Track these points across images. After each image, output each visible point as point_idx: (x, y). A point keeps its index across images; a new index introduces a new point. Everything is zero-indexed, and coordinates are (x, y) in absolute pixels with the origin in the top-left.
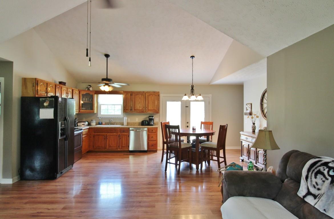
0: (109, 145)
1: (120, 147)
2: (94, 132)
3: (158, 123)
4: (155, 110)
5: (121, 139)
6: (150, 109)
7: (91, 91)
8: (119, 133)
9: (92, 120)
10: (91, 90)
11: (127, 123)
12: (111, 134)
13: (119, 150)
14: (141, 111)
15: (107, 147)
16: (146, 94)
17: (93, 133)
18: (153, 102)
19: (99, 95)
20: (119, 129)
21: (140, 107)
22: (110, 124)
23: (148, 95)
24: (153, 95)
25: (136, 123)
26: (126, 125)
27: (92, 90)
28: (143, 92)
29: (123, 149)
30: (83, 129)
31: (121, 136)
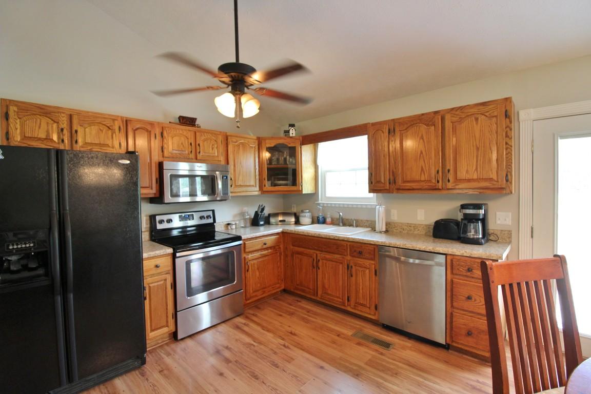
0: (323, 286)
1: (352, 303)
2: (293, 246)
3: (510, 232)
4: (491, 179)
5: (354, 278)
6: (462, 174)
7: (291, 137)
8: (349, 258)
10: (291, 135)
11: (388, 224)
12: (328, 256)
13: (349, 309)
14: (425, 185)
15: (320, 292)
16: (448, 117)
17: (292, 247)
18: (478, 149)
19: (319, 143)
20: (349, 244)
21: (422, 169)
22: (341, 224)
23: (454, 119)
24: (477, 119)
25: (415, 227)
27: (294, 135)
28: (436, 113)
29: (361, 311)
30: (243, 237)
31: (354, 267)
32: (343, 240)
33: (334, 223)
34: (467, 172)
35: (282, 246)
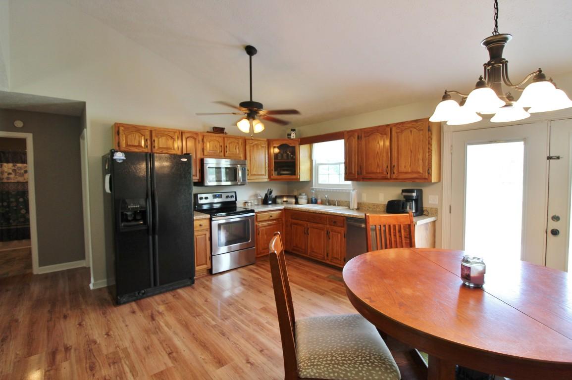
0: (311, 247)
1: (330, 257)
2: (292, 218)
3: (436, 209)
4: (419, 172)
5: (331, 240)
6: (402, 169)
7: (293, 139)
8: (328, 226)
9: (300, 195)
10: (292, 138)
11: (359, 204)
12: (314, 225)
13: (328, 262)
14: (380, 176)
15: (309, 251)
16: (394, 129)
17: (290, 219)
18: (411, 152)
19: (313, 144)
20: (328, 216)
21: (378, 165)
22: (327, 204)
23: (398, 131)
24: (411, 131)
25: (377, 206)
26: (356, 207)
27: (294, 137)
28: (388, 125)
29: (334, 263)
30: (256, 211)
31: (331, 233)
32: (324, 214)
33: (322, 203)
34: (405, 167)
35: (284, 219)
